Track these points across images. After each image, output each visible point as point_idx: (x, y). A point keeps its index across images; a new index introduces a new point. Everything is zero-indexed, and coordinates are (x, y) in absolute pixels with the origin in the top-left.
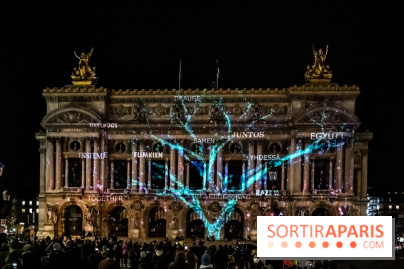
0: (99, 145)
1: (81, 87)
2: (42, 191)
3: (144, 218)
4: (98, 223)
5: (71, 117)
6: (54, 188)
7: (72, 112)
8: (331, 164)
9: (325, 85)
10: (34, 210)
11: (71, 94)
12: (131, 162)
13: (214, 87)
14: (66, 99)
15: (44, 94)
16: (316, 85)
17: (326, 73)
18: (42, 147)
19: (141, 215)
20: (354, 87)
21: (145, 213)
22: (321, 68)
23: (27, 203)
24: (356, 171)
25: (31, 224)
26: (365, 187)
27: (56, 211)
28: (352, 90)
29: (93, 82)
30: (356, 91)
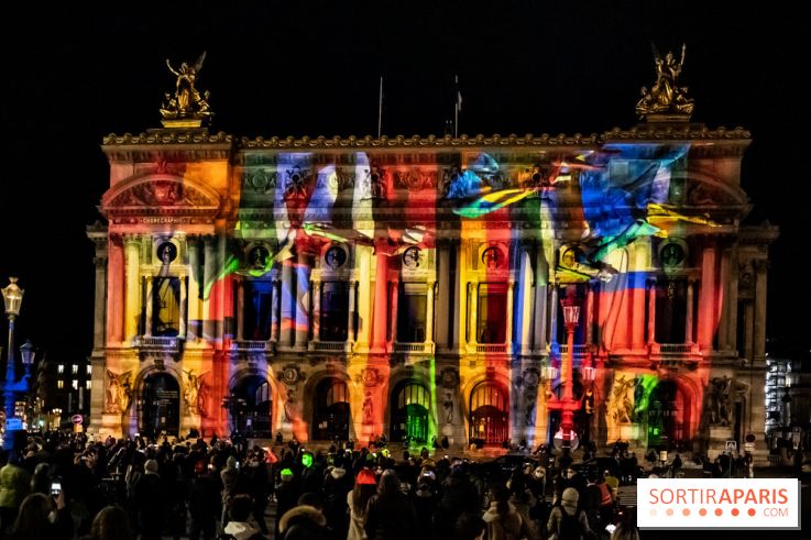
0: (215, 249)
1: (180, 132)
2: (98, 343)
3: (305, 400)
4: (210, 410)
5: (160, 194)
6: (123, 338)
7: (161, 184)
8: (690, 291)
9: (678, 126)
10: (82, 384)
11: (159, 147)
12: (279, 285)
13: (449, 131)
14: (149, 157)
15: (104, 148)
16: (660, 126)
17: (682, 102)
18: (99, 254)
19: (299, 394)
20: (739, 131)
21: (308, 390)
22: (669, 92)
23: (68, 369)
24: (742, 305)
25: (76, 411)
26: (762, 339)
27: (127, 385)
28: (736, 137)
29: (205, 121)
30: (742, 138)
